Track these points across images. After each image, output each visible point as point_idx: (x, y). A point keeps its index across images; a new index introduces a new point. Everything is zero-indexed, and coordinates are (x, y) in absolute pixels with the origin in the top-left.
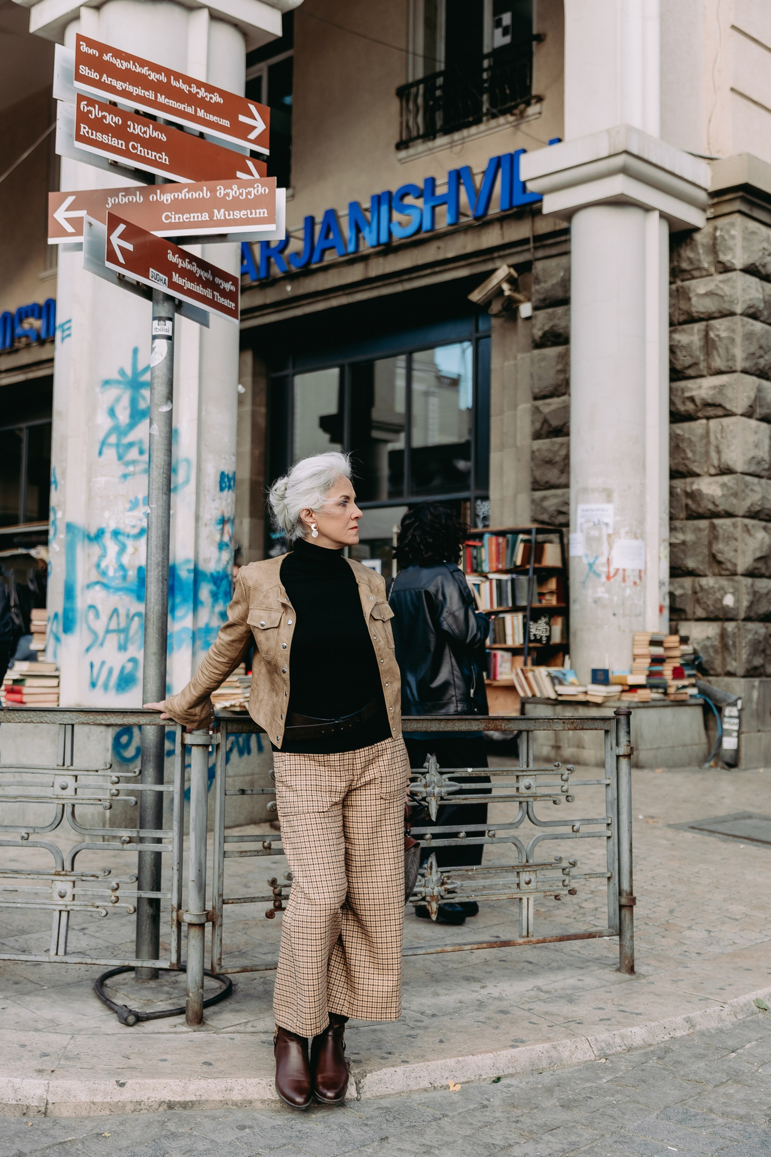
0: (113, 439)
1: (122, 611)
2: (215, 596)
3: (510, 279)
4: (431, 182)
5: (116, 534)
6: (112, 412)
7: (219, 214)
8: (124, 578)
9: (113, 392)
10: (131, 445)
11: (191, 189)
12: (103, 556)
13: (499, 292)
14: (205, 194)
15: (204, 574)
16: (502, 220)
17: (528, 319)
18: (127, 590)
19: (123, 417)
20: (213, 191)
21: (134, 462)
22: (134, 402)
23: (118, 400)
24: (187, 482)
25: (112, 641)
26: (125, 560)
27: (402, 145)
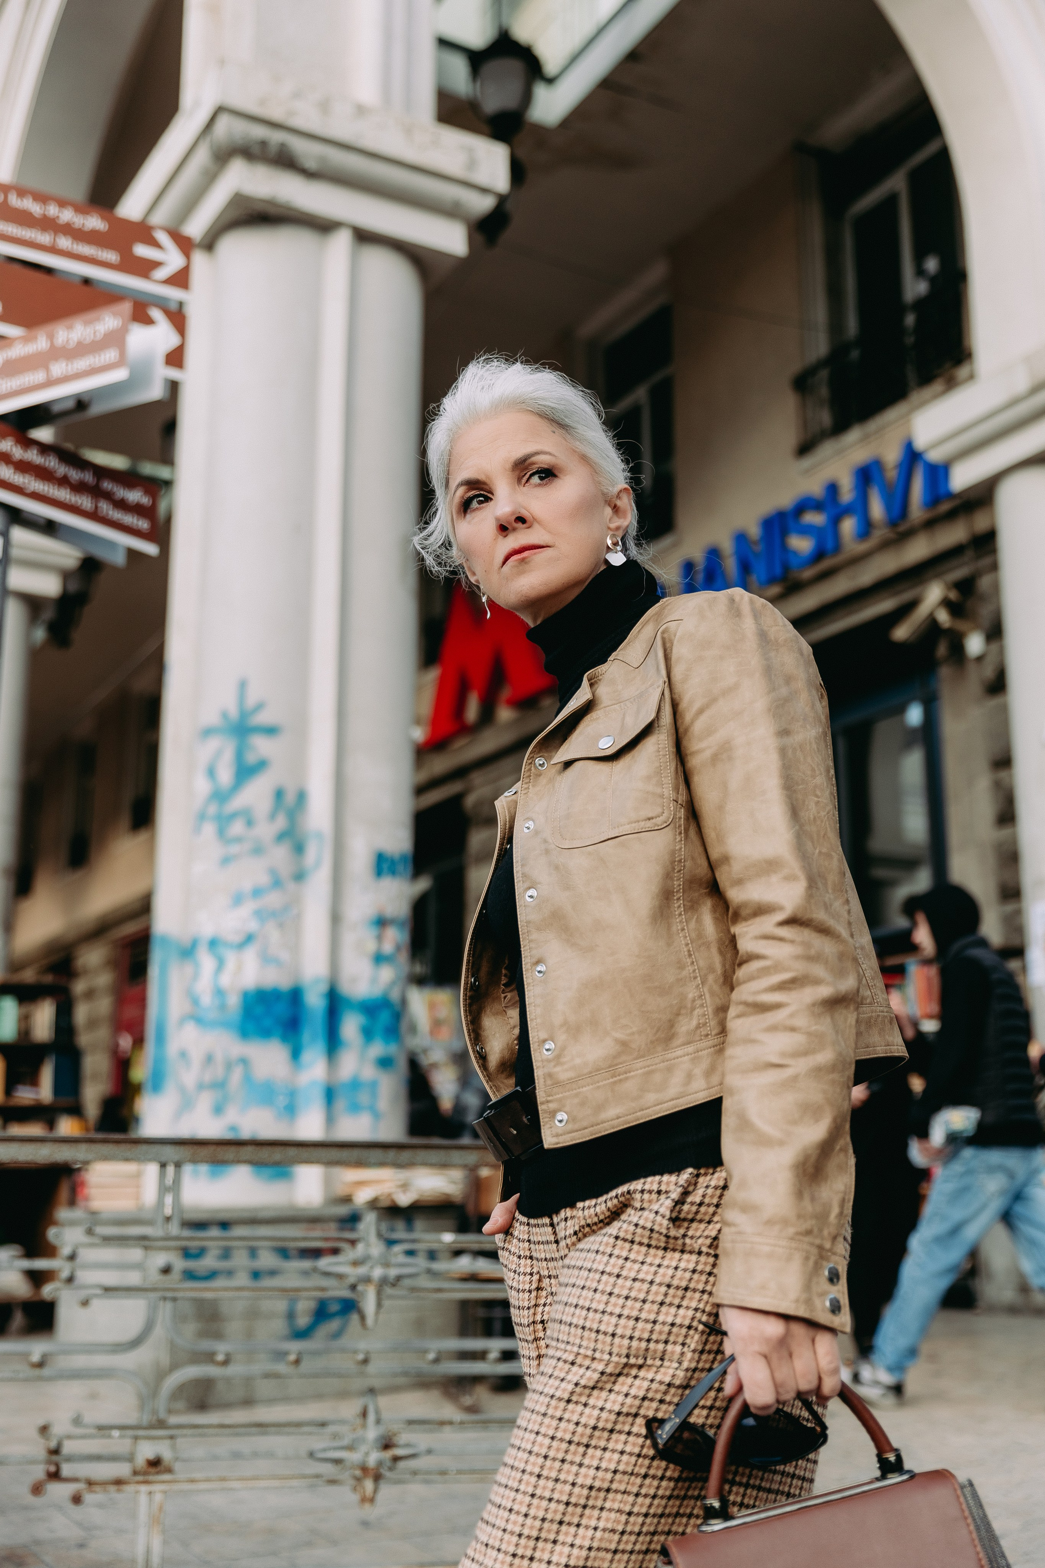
0: (212, 809)
1: (219, 1057)
2: (368, 1033)
3: (946, 603)
4: (833, 489)
5: (213, 943)
6: (211, 772)
7: (58, 369)
8: (223, 1007)
9: (214, 744)
10: (233, 816)
11: (26, 340)
12: (196, 976)
13: (932, 623)
14: (41, 343)
15: (349, 1003)
16: (930, 525)
17: (980, 659)
18: (224, 1024)
19: (225, 776)
20: (51, 337)
21: (238, 840)
22: (239, 755)
23: (218, 754)
24: (318, 864)
25: (205, 1101)
26: (225, 980)
27: (804, 449)
